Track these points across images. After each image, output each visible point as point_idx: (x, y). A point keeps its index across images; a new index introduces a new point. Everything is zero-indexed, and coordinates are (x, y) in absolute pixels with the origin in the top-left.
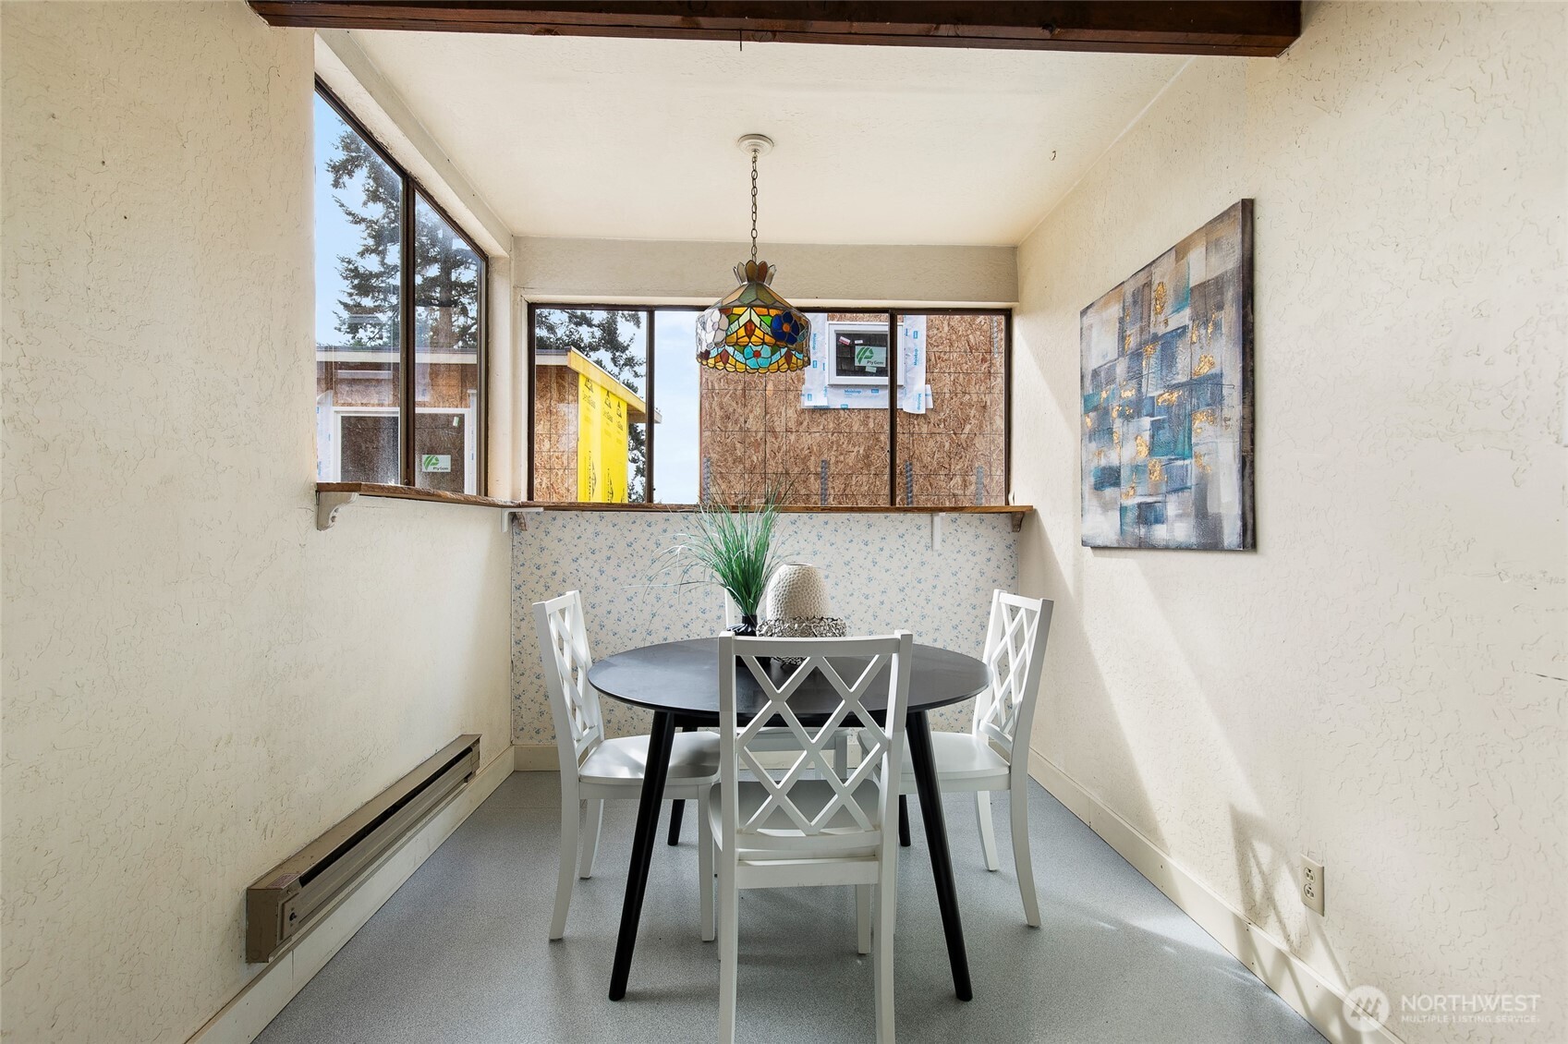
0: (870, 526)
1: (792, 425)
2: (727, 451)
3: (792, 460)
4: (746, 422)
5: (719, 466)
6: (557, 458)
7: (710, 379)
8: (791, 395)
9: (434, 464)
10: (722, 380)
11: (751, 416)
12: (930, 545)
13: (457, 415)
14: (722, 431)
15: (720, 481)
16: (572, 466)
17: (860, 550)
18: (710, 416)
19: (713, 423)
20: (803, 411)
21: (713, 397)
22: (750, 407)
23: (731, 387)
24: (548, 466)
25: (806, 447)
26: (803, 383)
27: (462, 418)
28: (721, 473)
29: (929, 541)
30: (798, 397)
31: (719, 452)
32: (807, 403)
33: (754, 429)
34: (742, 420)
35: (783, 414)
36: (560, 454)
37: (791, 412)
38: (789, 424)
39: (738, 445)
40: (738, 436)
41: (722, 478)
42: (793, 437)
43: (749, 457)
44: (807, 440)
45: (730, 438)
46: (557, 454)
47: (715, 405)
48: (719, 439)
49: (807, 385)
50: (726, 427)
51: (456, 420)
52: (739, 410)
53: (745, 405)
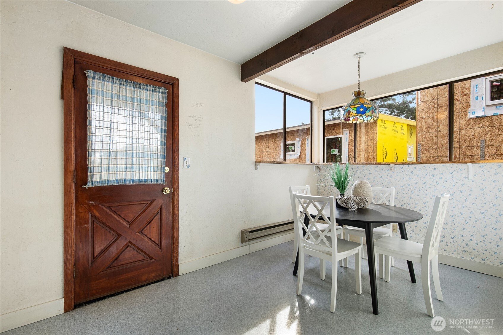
0: (435, 169)
1: (463, 126)
2: (429, 140)
3: (463, 141)
4: (438, 128)
5: (425, 146)
6: (370, 147)
7: (422, 113)
8: (463, 114)
9: (334, 152)
10: (427, 113)
11: (441, 125)
12: (467, 177)
13: (340, 137)
14: (426, 133)
15: (425, 152)
16: (375, 150)
17: (430, 178)
18: (421, 128)
19: (422, 130)
20: (470, 120)
21: (422, 120)
22: (440, 122)
23: (431, 115)
24: (367, 150)
25: (472, 135)
26: (470, 108)
27: (341, 138)
28: (426, 149)
29: (467, 175)
30: (467, 114)
31: (425, 141)
32: (471, 116)
33: (442, 130)
34: (436, 127)
35: (458, 122)
36: (371, 146)
37: (463, 121)
38: (462, 126)
39: (434, 138)
40: (434, 134)
41: (426, 151)
42: (463, 132)
43: (440, 142)
44: (471, 132)
45: (430, 135)
46: (370, 146)
47: (423, 123)
48: (425, 136)
49: (472, 108)
50: (428, 131)
51: (340, 139)
52: (435, 124)
53: (438, 121)
